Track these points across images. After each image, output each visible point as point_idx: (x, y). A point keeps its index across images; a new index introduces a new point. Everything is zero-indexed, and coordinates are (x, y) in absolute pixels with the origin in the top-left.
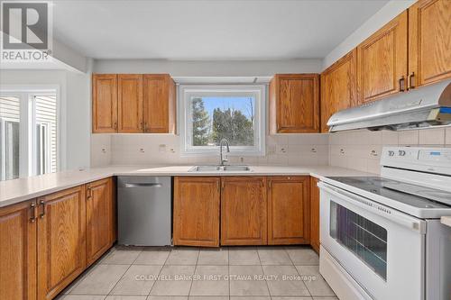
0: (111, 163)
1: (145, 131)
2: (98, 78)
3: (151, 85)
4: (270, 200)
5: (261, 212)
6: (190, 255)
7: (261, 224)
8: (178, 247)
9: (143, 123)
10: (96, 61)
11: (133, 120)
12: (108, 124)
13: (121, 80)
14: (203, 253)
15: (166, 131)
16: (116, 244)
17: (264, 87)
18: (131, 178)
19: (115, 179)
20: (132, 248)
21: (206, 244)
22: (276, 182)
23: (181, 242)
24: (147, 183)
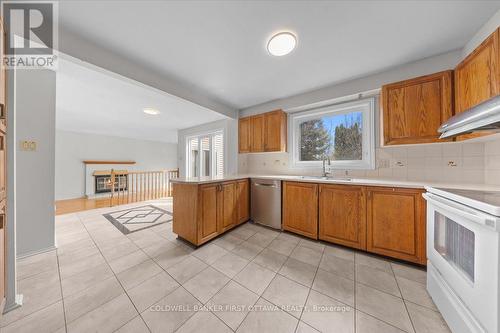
0: (248, 172)
1: (266, 150)
2: (242, 121)
3: (270, 119)
4: (369, 209)
5: (359, 220)
6: (294, 239)
7: (359, 230)
8: (286, 232)
9: (265, 145)
10: (241, 111)
11: (259, 144)
12: (246, 148)
13: (253, 119)
14: (303, 240)
15: (279, 149)
16: (250, 220)
17: (372, 100)
18: (258, 180)
19: (249, 179)
20: (258, 224)
21: (307, 234)
22: (378, 192)
23: (288, 229)
24: (267, 184)
